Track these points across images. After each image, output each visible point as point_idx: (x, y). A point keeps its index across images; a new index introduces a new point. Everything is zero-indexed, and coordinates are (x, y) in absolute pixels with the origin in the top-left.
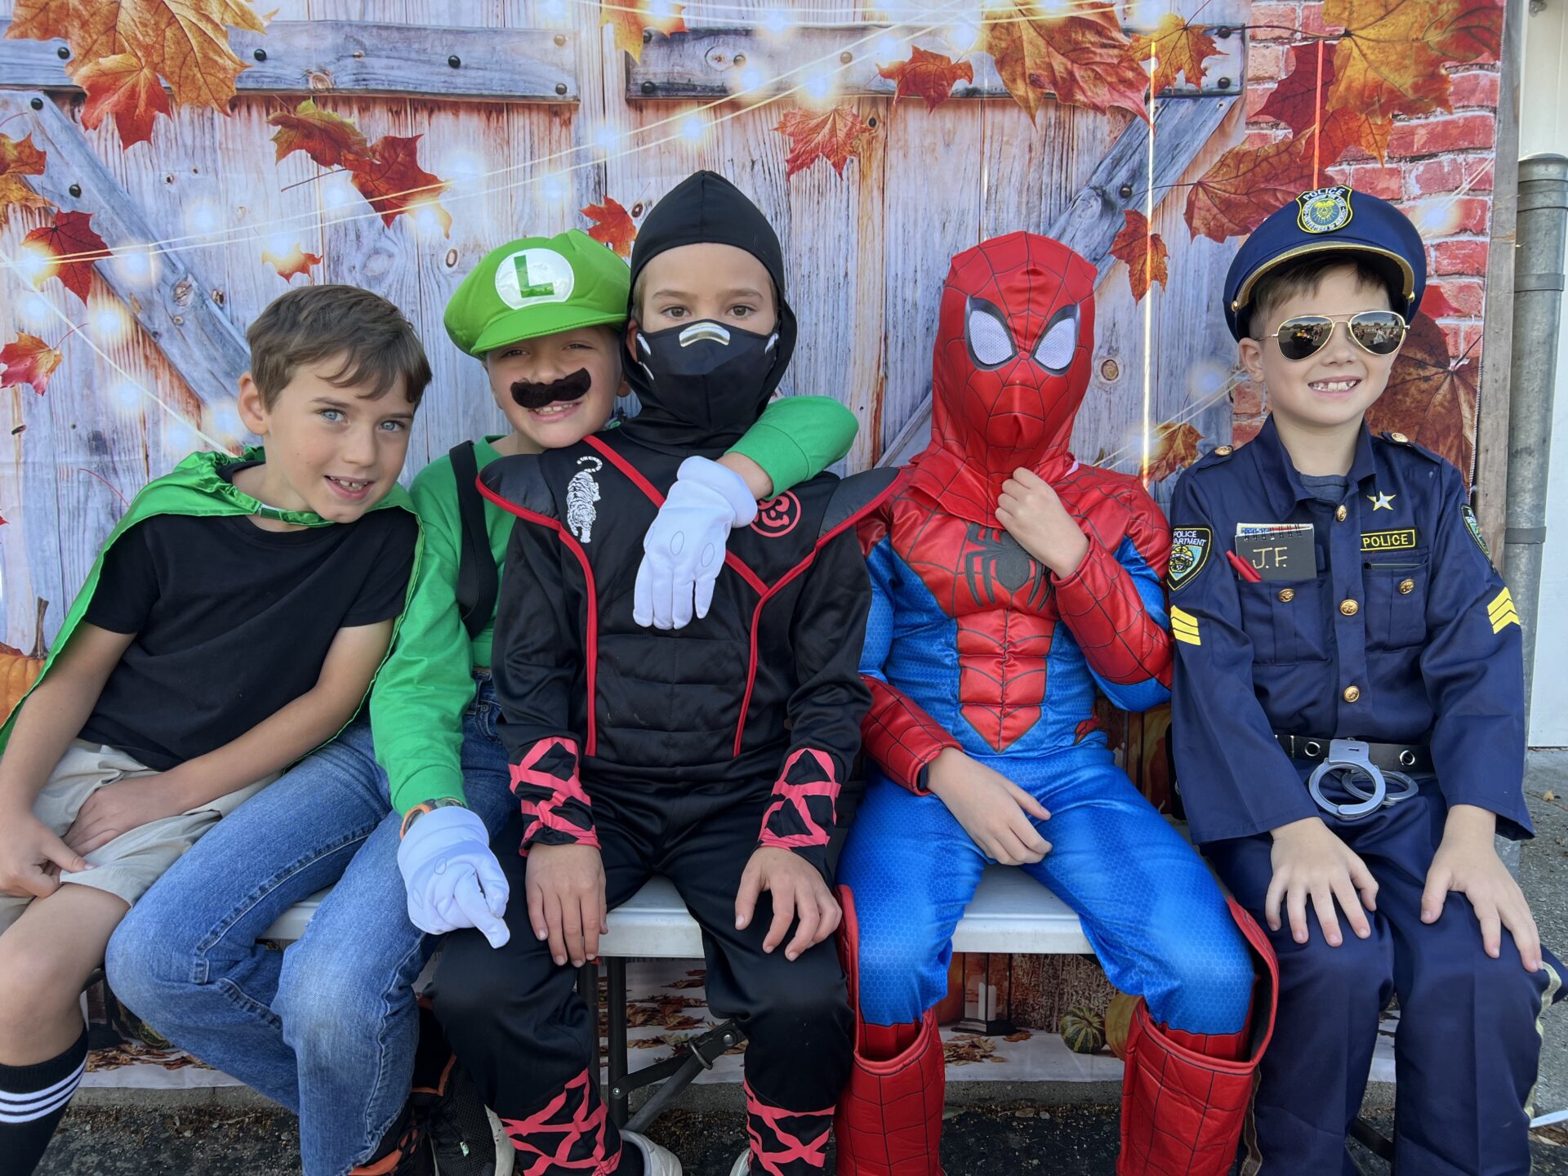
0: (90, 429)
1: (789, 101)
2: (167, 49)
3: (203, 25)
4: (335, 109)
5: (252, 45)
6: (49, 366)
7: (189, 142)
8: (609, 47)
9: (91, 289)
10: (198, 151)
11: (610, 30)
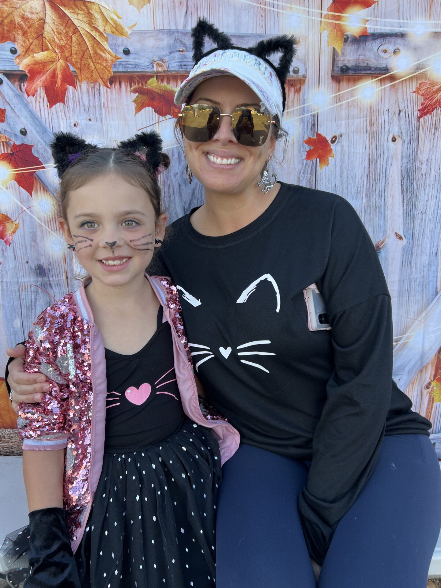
0: (36, 263)
1: (423, 76)
2: (73, 48)
3: (93, 33)
4: (168, 83)
5: (122, 45)
6: (12, 230)
7: (86, 103)
8: (324, 45)
9: (34, 188)
10: (92, 109)
11: (325, 34)
